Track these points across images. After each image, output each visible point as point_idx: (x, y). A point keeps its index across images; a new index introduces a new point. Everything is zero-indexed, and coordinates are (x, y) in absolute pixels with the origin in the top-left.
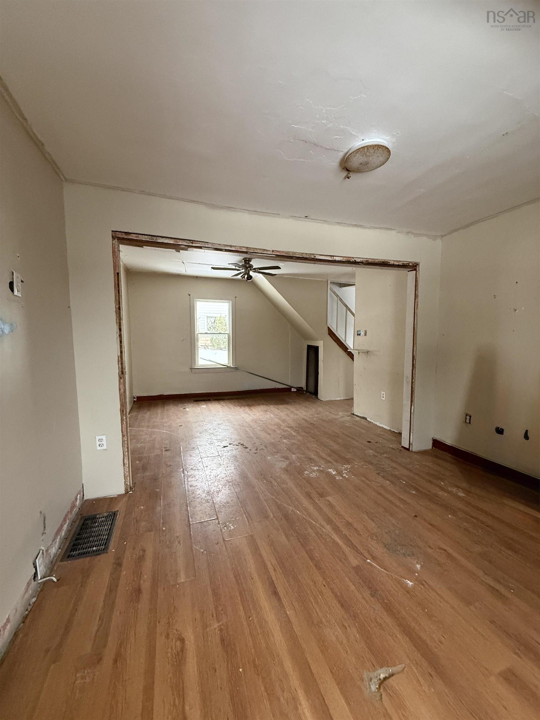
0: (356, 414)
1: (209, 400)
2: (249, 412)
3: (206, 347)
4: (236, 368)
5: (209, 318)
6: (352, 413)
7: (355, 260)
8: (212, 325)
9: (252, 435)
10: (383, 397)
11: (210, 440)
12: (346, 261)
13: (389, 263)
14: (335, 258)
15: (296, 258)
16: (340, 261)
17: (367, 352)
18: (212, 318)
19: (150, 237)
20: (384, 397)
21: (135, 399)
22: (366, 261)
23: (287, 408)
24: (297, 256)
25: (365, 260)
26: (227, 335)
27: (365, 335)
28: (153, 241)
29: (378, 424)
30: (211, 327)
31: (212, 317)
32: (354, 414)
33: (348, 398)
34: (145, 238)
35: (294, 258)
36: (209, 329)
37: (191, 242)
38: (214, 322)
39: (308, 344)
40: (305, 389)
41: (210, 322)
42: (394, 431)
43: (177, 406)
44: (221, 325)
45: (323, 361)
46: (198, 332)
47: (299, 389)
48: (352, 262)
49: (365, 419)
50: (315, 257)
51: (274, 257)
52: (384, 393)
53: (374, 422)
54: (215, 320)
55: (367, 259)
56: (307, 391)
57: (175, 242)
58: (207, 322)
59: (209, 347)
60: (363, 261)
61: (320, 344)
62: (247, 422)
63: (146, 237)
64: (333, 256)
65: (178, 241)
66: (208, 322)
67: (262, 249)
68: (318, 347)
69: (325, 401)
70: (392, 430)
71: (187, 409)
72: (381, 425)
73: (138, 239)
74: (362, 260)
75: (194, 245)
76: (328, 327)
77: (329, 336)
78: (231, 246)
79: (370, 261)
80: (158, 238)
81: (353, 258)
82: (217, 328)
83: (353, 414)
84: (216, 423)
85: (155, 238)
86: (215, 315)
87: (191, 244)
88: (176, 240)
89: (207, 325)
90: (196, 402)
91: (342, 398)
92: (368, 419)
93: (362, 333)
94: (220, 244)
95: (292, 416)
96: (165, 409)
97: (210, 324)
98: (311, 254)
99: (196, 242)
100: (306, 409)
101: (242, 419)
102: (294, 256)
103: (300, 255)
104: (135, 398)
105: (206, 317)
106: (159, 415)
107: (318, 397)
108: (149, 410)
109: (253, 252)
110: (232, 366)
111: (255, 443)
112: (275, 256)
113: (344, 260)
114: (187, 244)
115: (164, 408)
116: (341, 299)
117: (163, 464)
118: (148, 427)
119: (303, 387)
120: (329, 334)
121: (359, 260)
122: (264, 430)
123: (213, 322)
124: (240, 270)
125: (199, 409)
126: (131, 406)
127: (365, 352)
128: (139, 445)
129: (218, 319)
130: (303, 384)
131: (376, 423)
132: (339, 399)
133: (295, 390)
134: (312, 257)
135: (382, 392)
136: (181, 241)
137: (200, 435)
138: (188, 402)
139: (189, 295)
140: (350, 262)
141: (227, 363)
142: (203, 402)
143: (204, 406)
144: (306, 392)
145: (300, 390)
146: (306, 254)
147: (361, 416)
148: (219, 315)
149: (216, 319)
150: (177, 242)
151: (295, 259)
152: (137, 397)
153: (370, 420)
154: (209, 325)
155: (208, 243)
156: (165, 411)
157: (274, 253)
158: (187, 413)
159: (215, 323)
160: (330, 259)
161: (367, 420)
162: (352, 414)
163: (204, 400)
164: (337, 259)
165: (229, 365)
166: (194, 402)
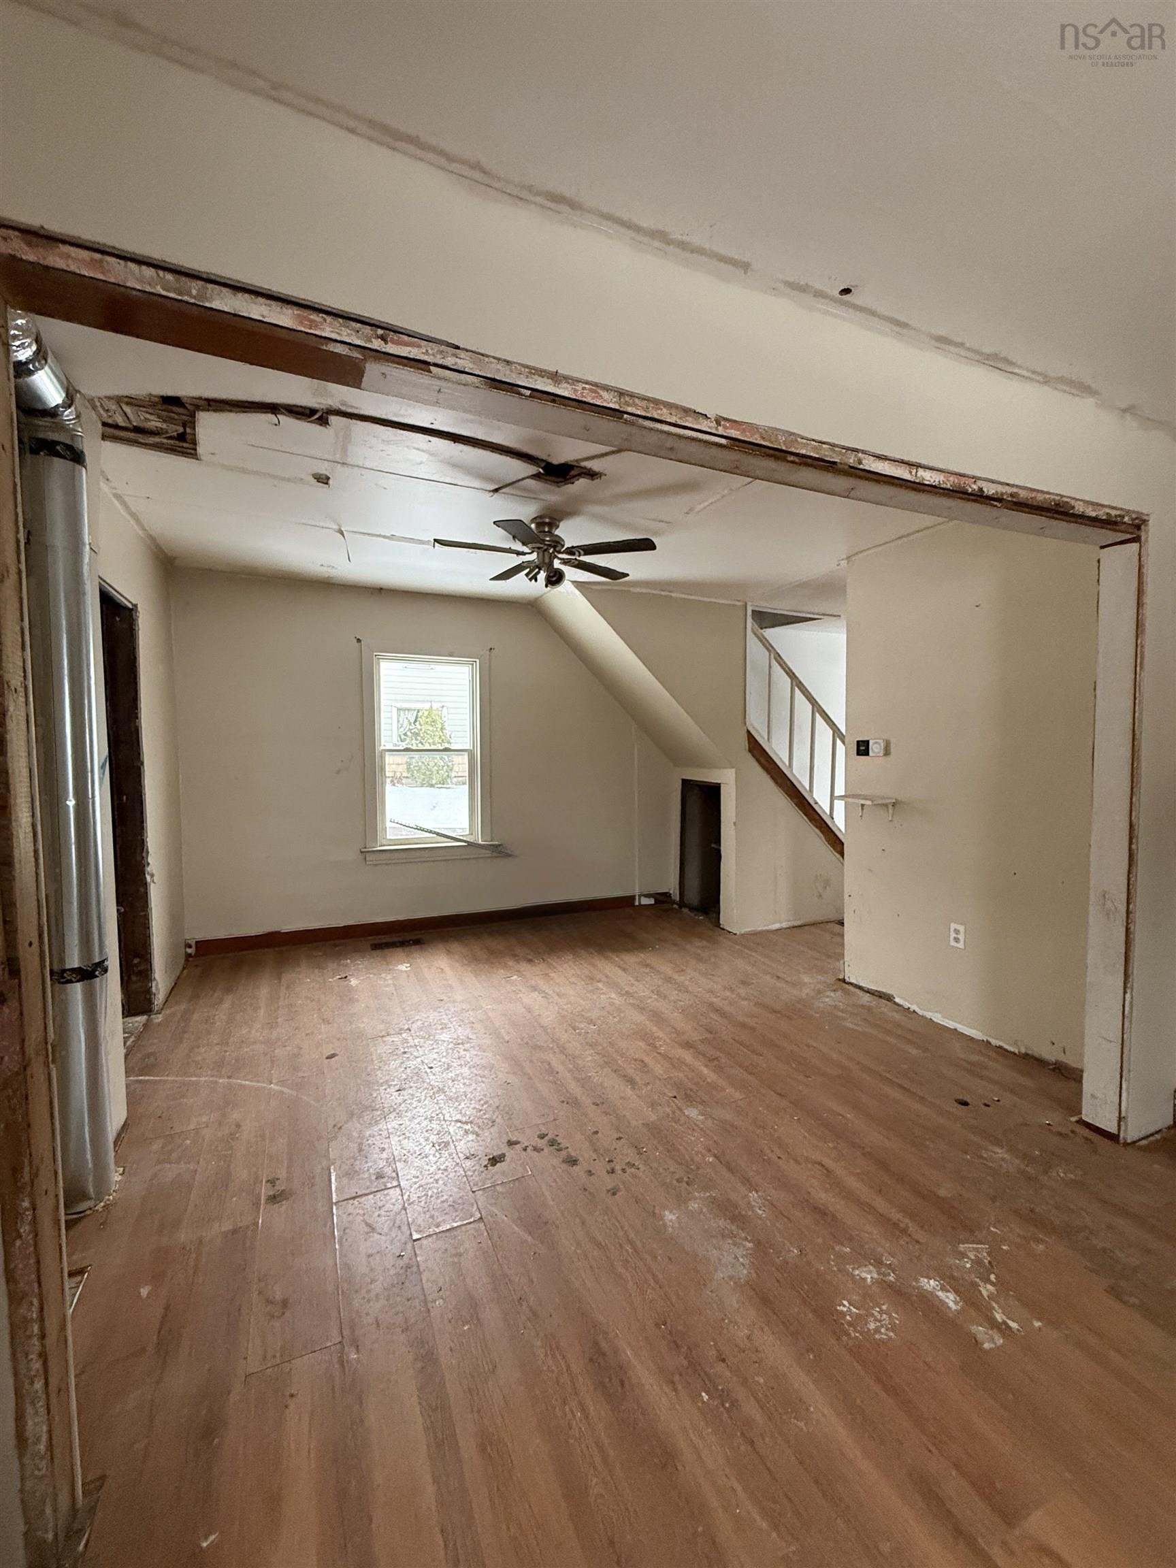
0: (853, 980)
1: (417, 942)
2: (541, 983)
3: (397, 780)
4: (496, 846)
5: (402, 713)
6: (841, 977)
7: (981, 490)
8: (411, 728)
9: (575, 1089)
10: (957, 940)
11: (435, 1125)
12: (953, 491)
13: (1073, 507)
14: (921, 472)
15: (797, 460)
16: (935, 487)
17: (894, 805)
18: (411, 713)
19: (169, 277)
20: (962, 939)
21: (189, 951)
22: (1011, 495)
23: (647, 966)
24: (803, 452)
25: (1009, 490)
26: (466, 754)
27: (887, 752)
28: (186, 298)
29: (938, 1018)
30: (409, 733)
31: (408, 710)
32: (847, 980)
33: (798, 923)
34: (140, 280)
35: (791, 458)
36: (403, 737)
37: (380, 332)
38: (416, 721)
39: (684, 778)
40: (678, 899)
41: (405, 720)
42: (1000, 1047)
43: (320, 967)
44: (431, 728)
45: (735, 824)
46: (382, 748)
47: (661, 898)
48: (971, 494)
49: (889, 998)
50: (860, 463)
51: (721, 446)
52: (961, 928)
53: (920, 1012)
54: (417, 717)
55: (1013, 486)
56: (682, 904)
57: (301, 323)
58: (398, 721)
59: (404, 781)
60: (1002, 494)
61: (727, 779)
62: (544, 1028)
63: (149, 272)
64: (918, 466)
65: (314, 317)
66: (401, 722)
67: (677, 407)
68: (720, 784)
69: (742, 935)
70: (994, 1042)
71: (354, 982)
72: (951, 1024)
73: (101, 277)
74: (1000, 489)
75: (391, 349)
76: (748, 732)
77: (749, 756)
78: (555, 377)
79: (1023, 494)
80: (210, 286)
81: (976, 479)
82: (422, 735)
83: (844, 981)
84: (445, 1036)
85: (195, 287)
86: (418, 706)
87: (377, 344)
88: (305, 313)
89: (398, 729)
90: (378, 952)
91: (784, 925)
92: (897, 1000)
93: (875, 748)
94: (508, 362)
95: (674, 995)
96: (284, 982)
97: (404, 726)
98: (848, 449)
99: (406, 338)
100: (702, 967)
101: (529, 1016)
102: (793, 450)
103: (814, 448)
104: (190, 947)
105: (395, 710)
106: (262, 1012)
107: (721, 922)
108: (228, 990)
109: (643, 414)
110: (480, 842)
111: (596, 1132)
112: (723, 441)
113: (949, 482)
114: (358, 342)
115: (279, 978)
116: (779, 656)
117: (255, 1295)
118: (219, 1065)
119: (671, 892)
120: (750, 751)
121: (990, 490)
122: (608, 1062)
123: (412, 721)
124: (524, 554)
125: (389, 977)
126: (174, 977)
127: (886, 805)
128: (170, 1172)
129: (426, 713)
130: (670, 884)
131: (928, 1015)
132: (777, 926)
133: (652, 901)
134: (851, 460)
135: (953, 926)
136: (329, 319)
137: (400, 1099)
138: (356, 950)
139: (359, 640)
140: (966, 493)
141: (467, 833)
142: (399, 953)
143: (404, 967)
144: (680, 907)
145: (663, 902)
146: (834, 445)
147: (873, 987)
148: (427, 706)
149: (420, 714)
150: (313, 324)
151: (792, 462)
152: (197, 942)
153: (906, 1005)
154: (402, 729)
155: (457, 348)
156: (283, 990)
157: (721, 431)
158: (348, 997)
159: (417, 723)
160: (907, 476)
161: (896, 1003)
162: (839, 980)
163: (403, 944)
164: (929, 477)
165: (470, 839)
166: (374, 953)
